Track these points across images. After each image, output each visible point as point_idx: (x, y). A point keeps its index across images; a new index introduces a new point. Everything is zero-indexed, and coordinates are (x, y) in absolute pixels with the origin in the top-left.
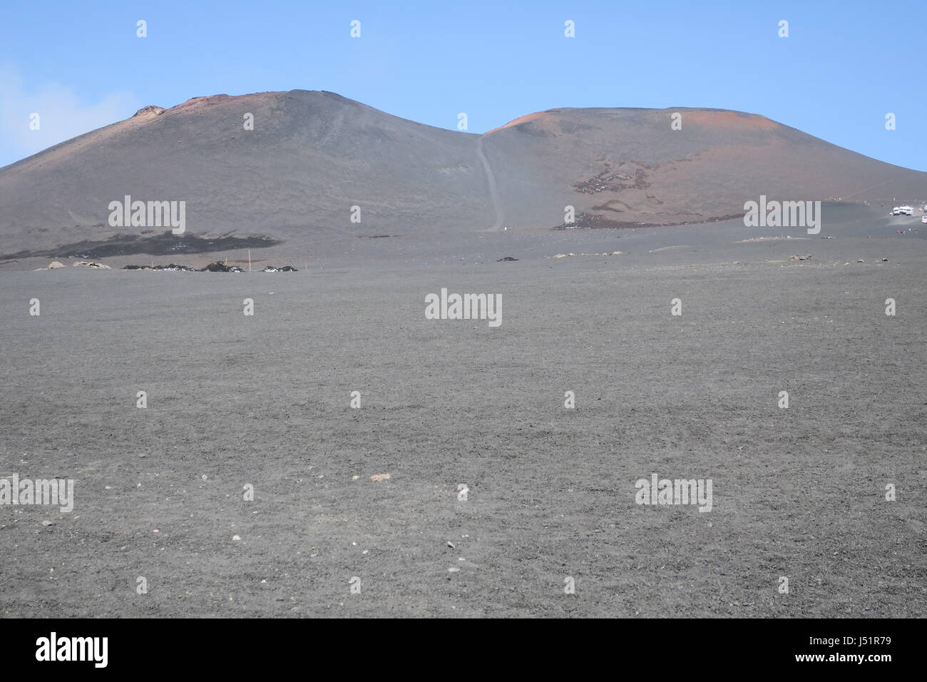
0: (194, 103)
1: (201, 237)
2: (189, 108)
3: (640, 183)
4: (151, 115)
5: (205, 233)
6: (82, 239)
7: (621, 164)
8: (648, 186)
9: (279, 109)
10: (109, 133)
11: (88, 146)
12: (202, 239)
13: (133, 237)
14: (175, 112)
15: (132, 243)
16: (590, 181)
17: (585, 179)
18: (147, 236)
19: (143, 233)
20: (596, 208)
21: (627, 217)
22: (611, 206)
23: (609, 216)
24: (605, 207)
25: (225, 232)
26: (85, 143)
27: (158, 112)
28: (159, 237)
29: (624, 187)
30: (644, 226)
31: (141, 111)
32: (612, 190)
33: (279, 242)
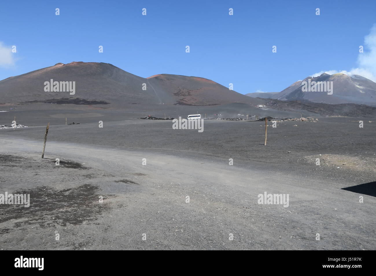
0: (73, 63)
1: (87, 100)
2: (72, 64)
3: (189, 95)
4: (60, 65)
5: (88, 99)
6: (53, 98)
7: (183, 89)
8: (191, 95)
9: (98, 67)
10: (49, 69)
11: (44, 72)
12: (87, 101)
13: (68, 99)
14: (68, 65)
15: (68, 100)
16: (177, 93)
17: (176, 92)
18: (72, 99)
19: (70, 98)
20: (180, 100)
21: (189, 103)
22: (184, 100)
23: (184, 102)
24: (182, 100)
25: (94, 99)
26: (43, 71)
27: (62, 65)
28: (75, 99)
29: (186, 95)
30: (193, 105)
31: (57, 64)
32: (183, 96)
33: (109, 103)
